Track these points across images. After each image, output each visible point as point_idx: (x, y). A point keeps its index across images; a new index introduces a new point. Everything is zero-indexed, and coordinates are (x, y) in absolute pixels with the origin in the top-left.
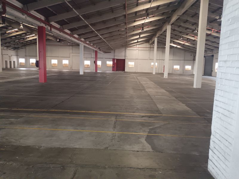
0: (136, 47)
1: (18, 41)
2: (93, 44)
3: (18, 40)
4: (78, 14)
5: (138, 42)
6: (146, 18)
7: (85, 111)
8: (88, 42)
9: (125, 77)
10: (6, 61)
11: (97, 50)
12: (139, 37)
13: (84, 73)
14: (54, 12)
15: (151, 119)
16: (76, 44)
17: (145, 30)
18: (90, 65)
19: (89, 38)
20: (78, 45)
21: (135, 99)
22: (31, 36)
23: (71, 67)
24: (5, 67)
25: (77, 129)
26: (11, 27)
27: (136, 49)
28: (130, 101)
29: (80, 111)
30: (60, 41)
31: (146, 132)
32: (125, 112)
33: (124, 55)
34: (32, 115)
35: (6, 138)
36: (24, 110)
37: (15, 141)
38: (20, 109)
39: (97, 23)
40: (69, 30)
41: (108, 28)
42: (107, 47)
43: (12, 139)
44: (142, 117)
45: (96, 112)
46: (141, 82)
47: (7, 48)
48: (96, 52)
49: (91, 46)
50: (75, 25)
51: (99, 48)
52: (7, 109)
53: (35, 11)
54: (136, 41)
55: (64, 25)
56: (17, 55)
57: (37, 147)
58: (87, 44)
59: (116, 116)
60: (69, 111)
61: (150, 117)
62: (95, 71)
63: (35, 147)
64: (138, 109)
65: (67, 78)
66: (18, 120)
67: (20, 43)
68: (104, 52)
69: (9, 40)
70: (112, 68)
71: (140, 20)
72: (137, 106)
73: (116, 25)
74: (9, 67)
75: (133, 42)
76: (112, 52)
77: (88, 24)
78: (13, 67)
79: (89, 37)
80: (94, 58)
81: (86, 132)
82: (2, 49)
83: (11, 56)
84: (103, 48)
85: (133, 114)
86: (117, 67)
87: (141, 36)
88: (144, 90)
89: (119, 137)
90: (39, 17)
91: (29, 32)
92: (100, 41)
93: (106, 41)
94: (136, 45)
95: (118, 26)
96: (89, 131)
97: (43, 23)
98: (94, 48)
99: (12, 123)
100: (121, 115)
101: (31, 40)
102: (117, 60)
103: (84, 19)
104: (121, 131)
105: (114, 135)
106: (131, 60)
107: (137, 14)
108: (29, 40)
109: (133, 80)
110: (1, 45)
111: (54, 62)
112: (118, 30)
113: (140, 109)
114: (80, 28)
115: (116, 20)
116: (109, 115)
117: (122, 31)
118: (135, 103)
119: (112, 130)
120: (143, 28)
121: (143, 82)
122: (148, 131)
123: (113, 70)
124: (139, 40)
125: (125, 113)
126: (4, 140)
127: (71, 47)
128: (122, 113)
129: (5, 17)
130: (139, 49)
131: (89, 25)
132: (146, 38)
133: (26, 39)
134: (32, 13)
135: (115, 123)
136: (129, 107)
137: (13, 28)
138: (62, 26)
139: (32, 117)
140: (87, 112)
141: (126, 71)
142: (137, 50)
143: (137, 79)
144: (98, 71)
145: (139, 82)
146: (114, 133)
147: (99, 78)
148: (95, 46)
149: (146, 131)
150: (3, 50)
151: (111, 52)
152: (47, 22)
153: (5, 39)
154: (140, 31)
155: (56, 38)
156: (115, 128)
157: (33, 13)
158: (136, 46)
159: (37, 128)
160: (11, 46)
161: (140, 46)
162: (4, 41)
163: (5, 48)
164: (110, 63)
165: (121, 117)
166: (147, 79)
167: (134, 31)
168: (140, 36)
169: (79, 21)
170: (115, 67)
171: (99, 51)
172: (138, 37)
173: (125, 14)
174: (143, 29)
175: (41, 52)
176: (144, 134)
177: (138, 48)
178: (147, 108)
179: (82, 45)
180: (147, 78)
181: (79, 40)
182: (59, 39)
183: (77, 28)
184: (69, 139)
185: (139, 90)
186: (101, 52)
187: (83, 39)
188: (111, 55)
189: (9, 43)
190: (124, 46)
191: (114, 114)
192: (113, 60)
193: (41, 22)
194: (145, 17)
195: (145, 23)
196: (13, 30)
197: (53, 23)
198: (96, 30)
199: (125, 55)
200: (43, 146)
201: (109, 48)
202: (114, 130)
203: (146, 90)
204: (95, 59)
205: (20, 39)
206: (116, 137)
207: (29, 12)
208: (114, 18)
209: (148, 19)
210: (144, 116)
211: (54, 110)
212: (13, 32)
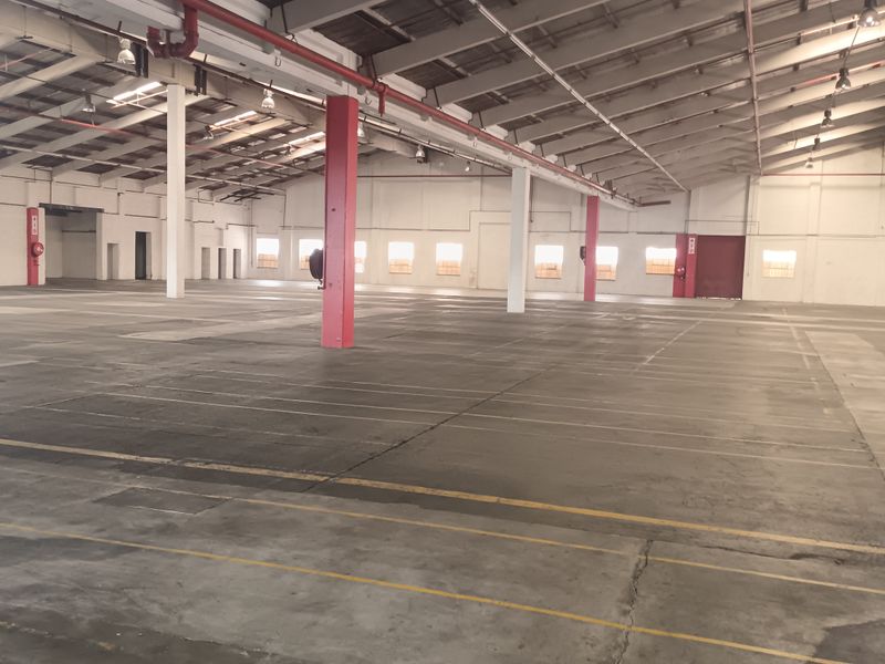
0: (809, 171)
1: (254, 161)
2: (580, 165)
3: (254, 158)
4: (504, 29)
5: (817, 146)
6: (862, 21)
7: (493, 499)
8: (552, 158)
9: (739, 327)
10: (203, 249)
11: (595, 194)
12: (825, 122)
13: (526, 306)
14: (396, 28)
15: (845, 572)
16: (499, 169)
17: (856, 82)
18: (560, 268)
19: (559, 137)
20: (507, 172)
21: (772, 450)
22: (307, 138)
23: (471, 276)
24: (198, 275)
25: (441, 586)
26: (230, 104)
27: (806, 180)
28: (742, 460)
29: (472, 497)
30: (430, 155)
31: (807, 643)
32: (701, 521)
33: (741, 213)
34: (260, 499)
35: (130, 595)
36: (234, 469)
37: (162, 613)
38: (216, 467)
39: (597, 65)
40: (466, 105)
41: (652, 85)
42: (650, 177)
43: (154, 601)
44: (797, 557)
45: (547, 506)
46: (825, 362)
47: (212, 195)
48: (593, 203)
49: (566, 174)
50: (491, 82)
51: (609, 185)
52: (166, 460)
53: (316, 29)
54: (810, 141)
55: (438, 85)
56: (250, 225)
57: (245, 654)
58: (547, 165)
59: (652, 535)
60: (420, 490)
61: (840, 562)
62: (581, 297)
63: (235, 651)
64: (779, 508)
65: (447, 330)
66: (199, 514)
67: (262, 171)
68: (634, 202)
69: (219, 160)
70: (671, 281)
71: (826, 33)
72: (780, 489)
73: (692, 68)
74: (214, 274)
75: (790, 147)
76: (678, 199)
77: (550, 71)
78: (232, 277)
79: (560, 132)
80: (581, 232)
81: (480, 604)
82: (190, 200)
83: (224, 227)
84: (628, 181)
85: (746, 538)
86: (698, 278)
87: (836, 114)
88: (837, 404)
89: (642, 655)
90: (334, 58)
91: (297, 121)
92: (612, 150)
93: (645, 148)
94: (811, 160)
95: (706, 70)
96: (496, 602)
97: (348, 82)
98: (585, 183)
99: (168, 530)
100: (674, 535)
101: (306, 159)
102: (701, 239)
103: (532, 48)
104: (662, 624)
105: (621, 639)
106: (779, 239)
107: (810, 7)
108: (299, 159)
109: (779, 346)
110: (188, 180)
111: (401, 251)
112: (708, 92)
113: (791, 508)
114: (515, 92)
115: (697, 42)
116: (609, 527)
117: (732, 96)
118: (771, 474)
119: (615, 613)
120: (843, 72)
121: (837, 361)
122: (819, 637)
123: (679, 292)
124: (824, 138)
125: (699, 527)
126: (121, 606)
127: (476, 183)
128: (685, 525)
129: (204, 63)
130: (827, 181)
131: (558, 78)
132: (866, 123)
133: (288, 153)
134: (301, 42)
135: (635, 578)
136: (726, 497)
137: (237, 109)
138: (432, 91)
139: (256, 507)
140: (503, 501)
141: (746, 296)
142: (815, 190)
143: (806, 341)
144: (598, 298)
145: (816, 359)
146: (621, 631)
147: (597, 332)
148: (588, 176)
149: (805, 637)
150: (196, 203)
151: (668, 202)
152: (367, 75)
153: (204, 157)
154: (830, 89)
155: (414, 146)
156: (631, 601)
157: (308, 38)
158: (810, 166)
159: (268, 561)
160: (226, 185)
161: (830, 166)
162: (199, 166)
163: (205, 194)
164: (664, 256)
165: (676, 546)
166: (866, 344)
167: (793, 90)
168: (828, 114)
169: (508, 62)
170: (690, 276)
171: (605, 198)
172: (818, 118)
173: (740, 8)
174: (843, 80)
175: (334, 210)
176: (793, 656)
177: (818, 179)
178: (837, 510)
179: (525, 169)
180: (866, 336)
181: (511, 150)
182: (426, 149)
183: (499, 94)
184: (391, 630)
185: (807, 401)
186: (617, 203)
187: (528, 146)
188: (668, 218)
189: (221, 170)
190: (739, 169)
191: (642, 526)
192: (682, 240)
193: (340, 76)
194: (857, 18)
195: (853, 48)
196: (237, 118)
197: (392, 80)
198: (590, 100)
199: (746, 216)
200: (274, 655)
201: (660, 182)
202: (625, 613)
203: (848, 405)
204: (584, 234)
205: (264, 155)
206: (626, 655)
207: (289, 37)
208: (686, 33)
209: (869, 25)
210: (810, 551)
211: (354, 481)
212: (236, 127)
